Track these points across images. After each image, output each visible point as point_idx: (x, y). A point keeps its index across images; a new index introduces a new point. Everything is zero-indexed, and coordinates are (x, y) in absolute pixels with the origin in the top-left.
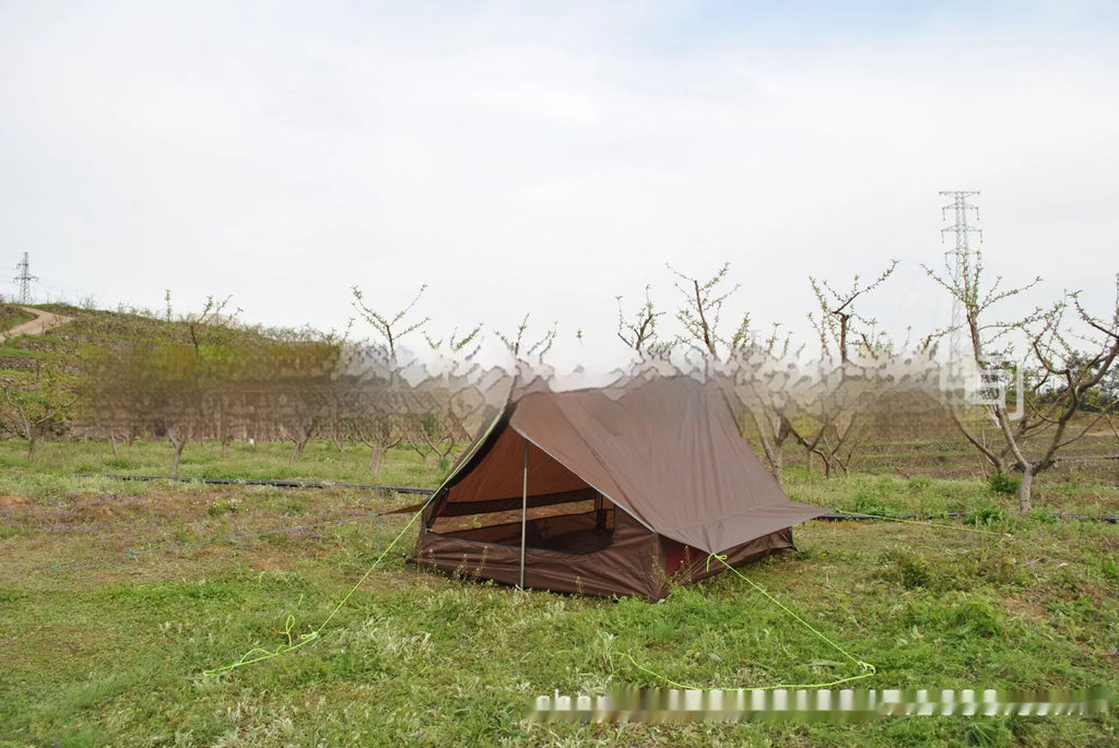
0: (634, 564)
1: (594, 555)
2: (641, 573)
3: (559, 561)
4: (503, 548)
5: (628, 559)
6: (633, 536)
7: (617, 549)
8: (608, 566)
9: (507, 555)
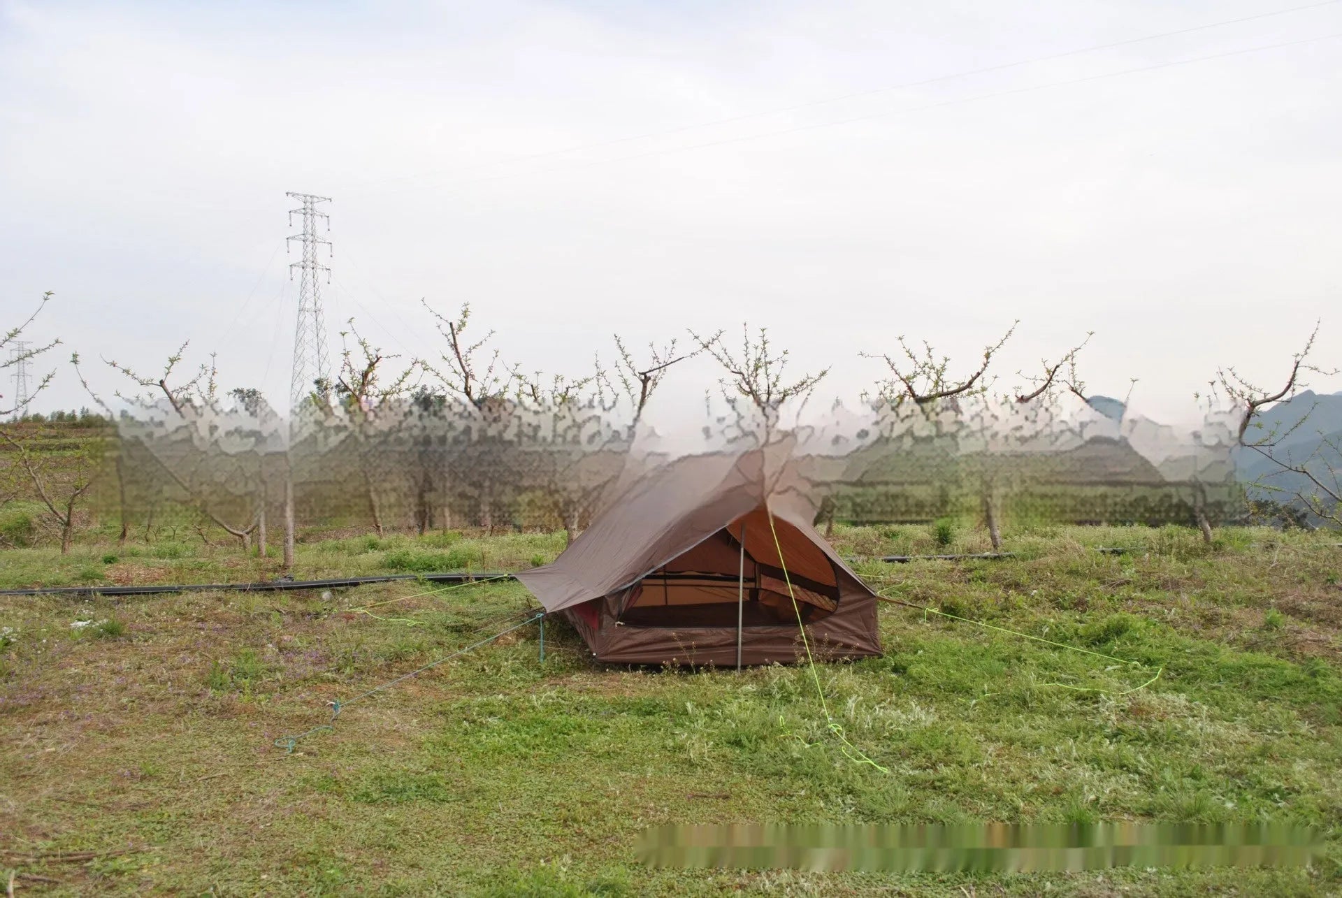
0: (858, 627)
1: (817, 624)
2: (866, 634)
3: (781, 635)
4: (715, 630)
5: (851, 623)
6: (855, 601)
7: (840, 615)
8: (832, 631)
9: (720, 638)
